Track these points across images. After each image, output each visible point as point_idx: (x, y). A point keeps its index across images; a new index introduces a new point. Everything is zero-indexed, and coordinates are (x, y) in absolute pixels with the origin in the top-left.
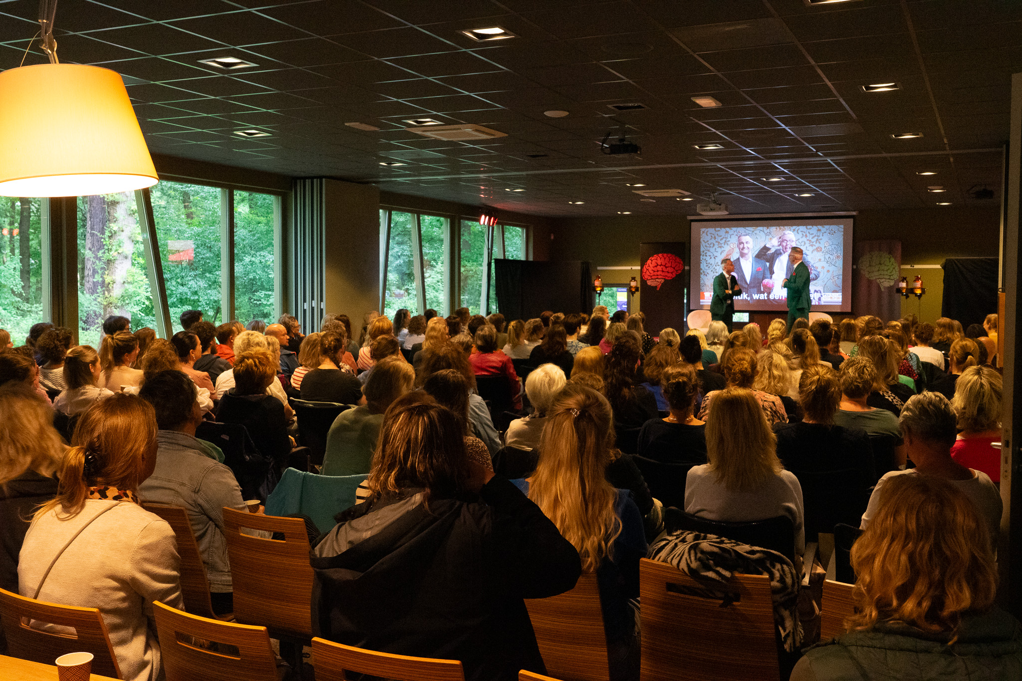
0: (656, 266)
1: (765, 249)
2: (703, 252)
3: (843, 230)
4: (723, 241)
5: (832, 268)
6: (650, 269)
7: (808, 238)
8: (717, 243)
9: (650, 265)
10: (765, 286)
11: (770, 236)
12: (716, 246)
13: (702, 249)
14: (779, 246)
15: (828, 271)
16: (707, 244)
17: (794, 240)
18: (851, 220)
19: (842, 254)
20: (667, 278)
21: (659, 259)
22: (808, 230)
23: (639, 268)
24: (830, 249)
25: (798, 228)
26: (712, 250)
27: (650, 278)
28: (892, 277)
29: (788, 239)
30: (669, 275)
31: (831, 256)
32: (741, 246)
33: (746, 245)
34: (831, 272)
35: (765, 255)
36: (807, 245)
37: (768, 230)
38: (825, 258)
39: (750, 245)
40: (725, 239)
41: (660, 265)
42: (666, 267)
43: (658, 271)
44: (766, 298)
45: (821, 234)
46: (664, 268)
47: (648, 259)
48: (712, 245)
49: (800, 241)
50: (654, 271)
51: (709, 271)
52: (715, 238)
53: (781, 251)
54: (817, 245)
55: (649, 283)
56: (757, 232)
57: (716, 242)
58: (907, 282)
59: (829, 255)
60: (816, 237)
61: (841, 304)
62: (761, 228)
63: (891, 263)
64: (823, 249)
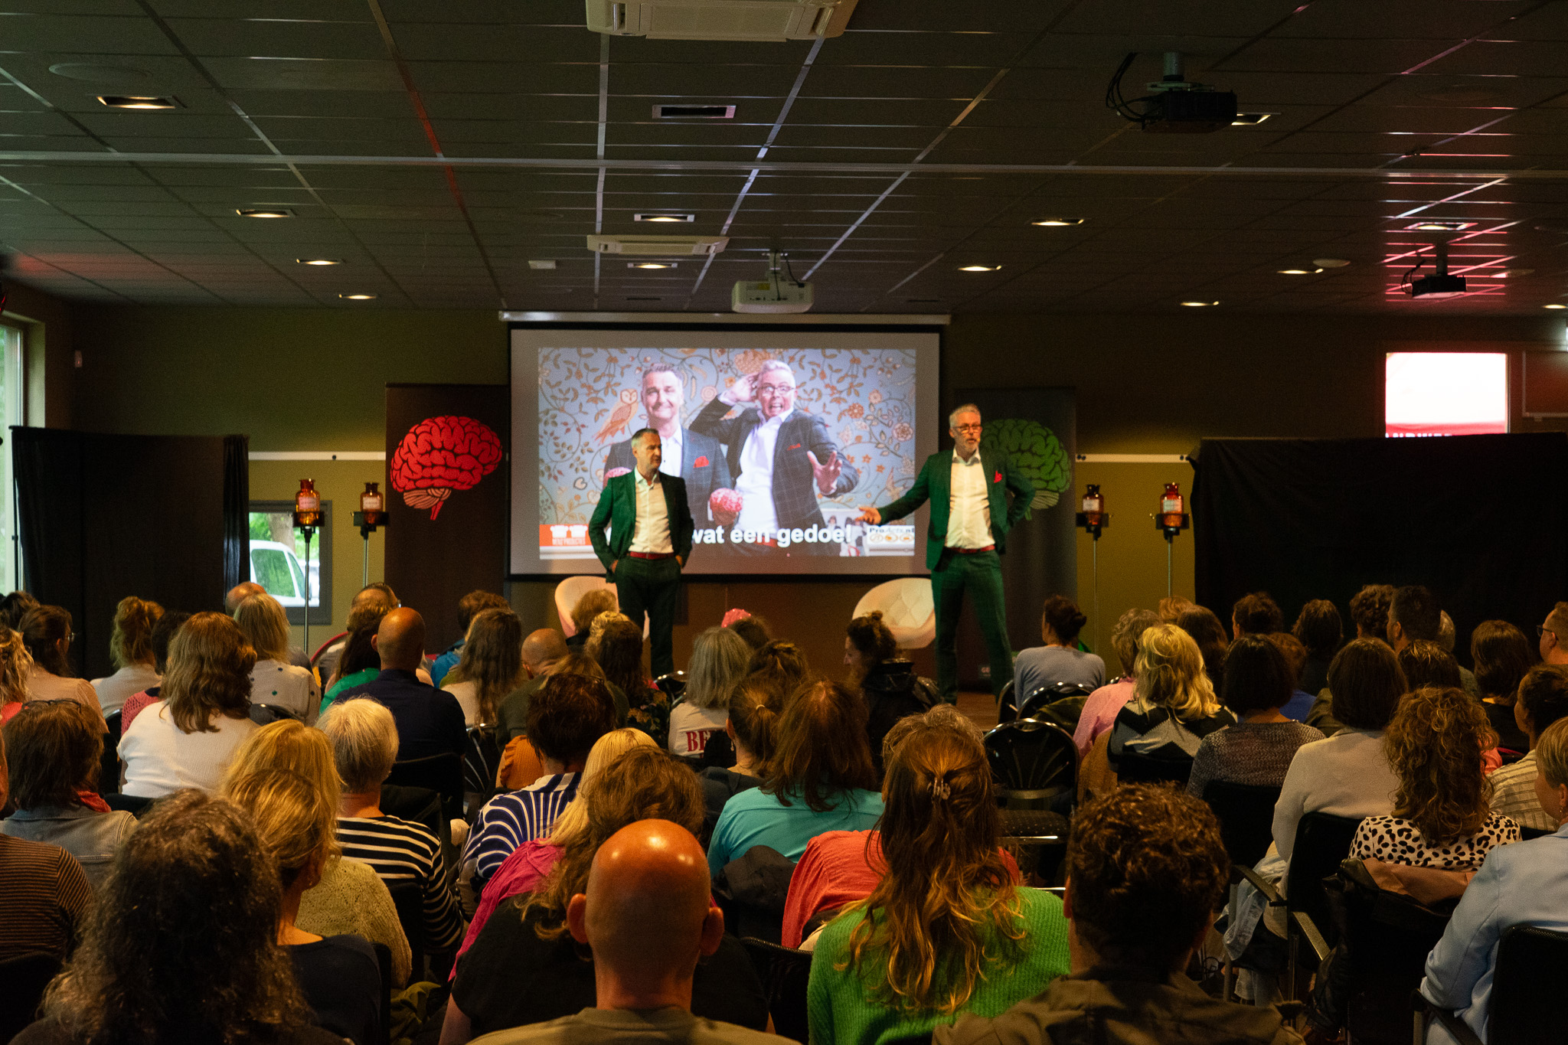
0: (429, 453)
1: (717, 408)
2: (547, 412)
3: (914, 361)
4: (601, 385)
5: (889, 461)
6: (412, 461)
7: (827, 381)
8: (585, 390)
9: (413, 448)
10: (718, 509)
11: (730, 374)
12: (583, 398)
13: (543, 405)
14: (753, 399)
15: (880, 468)
16: (556, 391)
17: (793, 384)
18: (934, 338)
19: (913, 424)
20: (457, 486)
21: (435, 429)
22: (828, 361)
23: (381, 456)
24: (885, 411)
25: (802, 353)
26: (572, 407)
27: (411, 485)
28: (1052, 486)
29: (776, 383)
30: (463, 476)
31: (887, 430)
32: (653, 399)
33: (664, 397)
34: (887, 471)
35: (717, 423)
36: (826, 399)
37: (724, 358)
38: (871, 433)
39: (677, 397)
40: (605, 379)
41: (440, 450)
42: (456, 455)
43: (433, 466)
44: (721, 541)
45: (861, 370)
46: (449, 456)
47: (407, 432)
48: (570, 395)
49: (808, 387)
50: (423, 467)
51: (564, 466)
52: (579, 375)
53: (759, 413)
54: (852, 399)
55: (410, 499)
56: (695, 361)
57: (583, 386)
58: (1101, 498)
59: (881, 427)
60: (848, 380)
61: (912, 554)
62: (705, 352)
63: (1050, 448)
64: (866, 412)
